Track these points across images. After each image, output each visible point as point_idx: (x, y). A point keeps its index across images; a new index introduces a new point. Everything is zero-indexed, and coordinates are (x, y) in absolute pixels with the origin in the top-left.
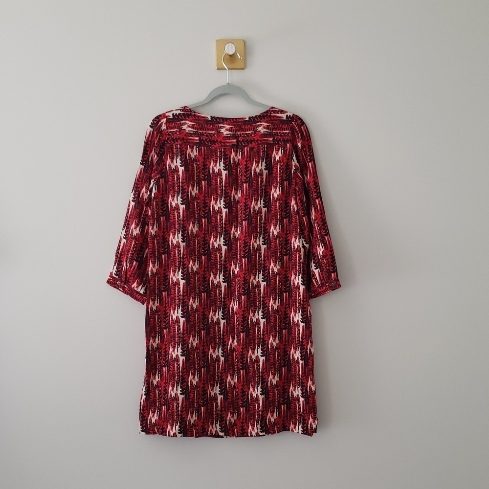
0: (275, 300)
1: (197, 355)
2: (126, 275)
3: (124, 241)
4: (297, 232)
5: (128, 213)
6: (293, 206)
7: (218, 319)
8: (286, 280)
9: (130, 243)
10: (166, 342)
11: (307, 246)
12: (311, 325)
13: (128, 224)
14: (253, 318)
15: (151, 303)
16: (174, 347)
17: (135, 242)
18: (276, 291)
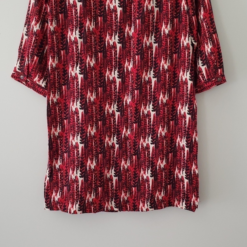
0: (164, 94)
1: (94, 143)
2: (28, 69)
3: (25, 37)
4: (186, 31)
5: (29, 10)
6: (184, 5)
7: (113, 111)
8: (175, 75)
9: (30, 39)
10: (67, 131)
11: (195, 44)
12: (196, 117)
13: (29, 22)
14: (144, 110)
15: (52, 96)
16: (74, 136)
17: (35, 38)
18: (165, 86)
